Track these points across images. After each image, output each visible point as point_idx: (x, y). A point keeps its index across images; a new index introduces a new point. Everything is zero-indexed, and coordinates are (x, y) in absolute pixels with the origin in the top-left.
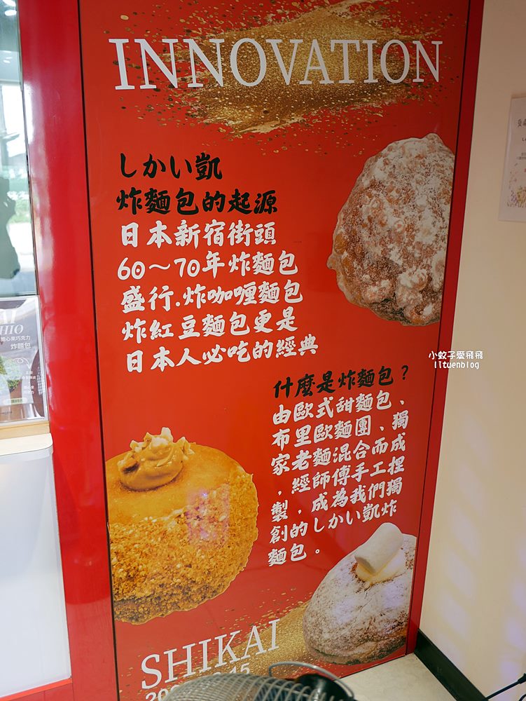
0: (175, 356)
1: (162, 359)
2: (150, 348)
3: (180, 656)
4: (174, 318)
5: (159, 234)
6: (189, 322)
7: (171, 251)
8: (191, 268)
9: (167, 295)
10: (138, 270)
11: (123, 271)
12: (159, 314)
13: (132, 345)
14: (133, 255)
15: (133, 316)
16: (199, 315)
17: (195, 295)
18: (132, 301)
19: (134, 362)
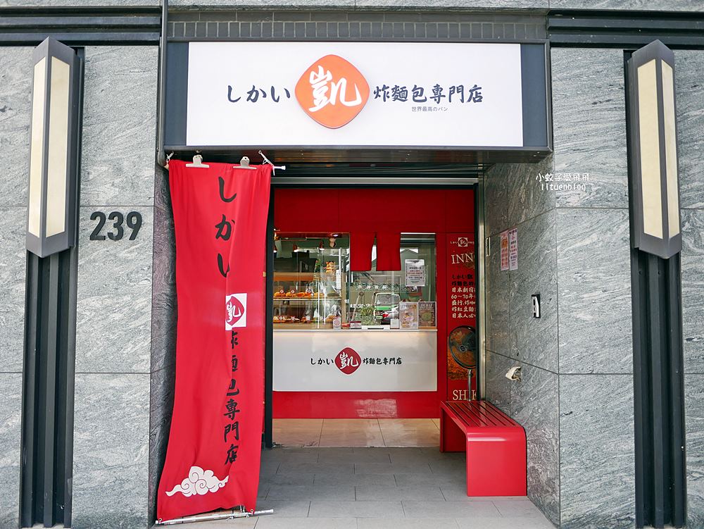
0: (463, 315)
1: (460, 316)
2: (457, 313)
3: (463, 393)
4: (463, 307)
5: (460, 290)
6: (466, 308)
7: (462, 293)
8: (467, 297)
9: (461, 302)
10: (455, 297)
11: (452, 297)
12: (460, 306)
13: (454, 312)
14: (454, 294)
15: (454, 306)
16: (468, 307)
17: (467, 302)
18: (454, 303)
19: (454, 316)
